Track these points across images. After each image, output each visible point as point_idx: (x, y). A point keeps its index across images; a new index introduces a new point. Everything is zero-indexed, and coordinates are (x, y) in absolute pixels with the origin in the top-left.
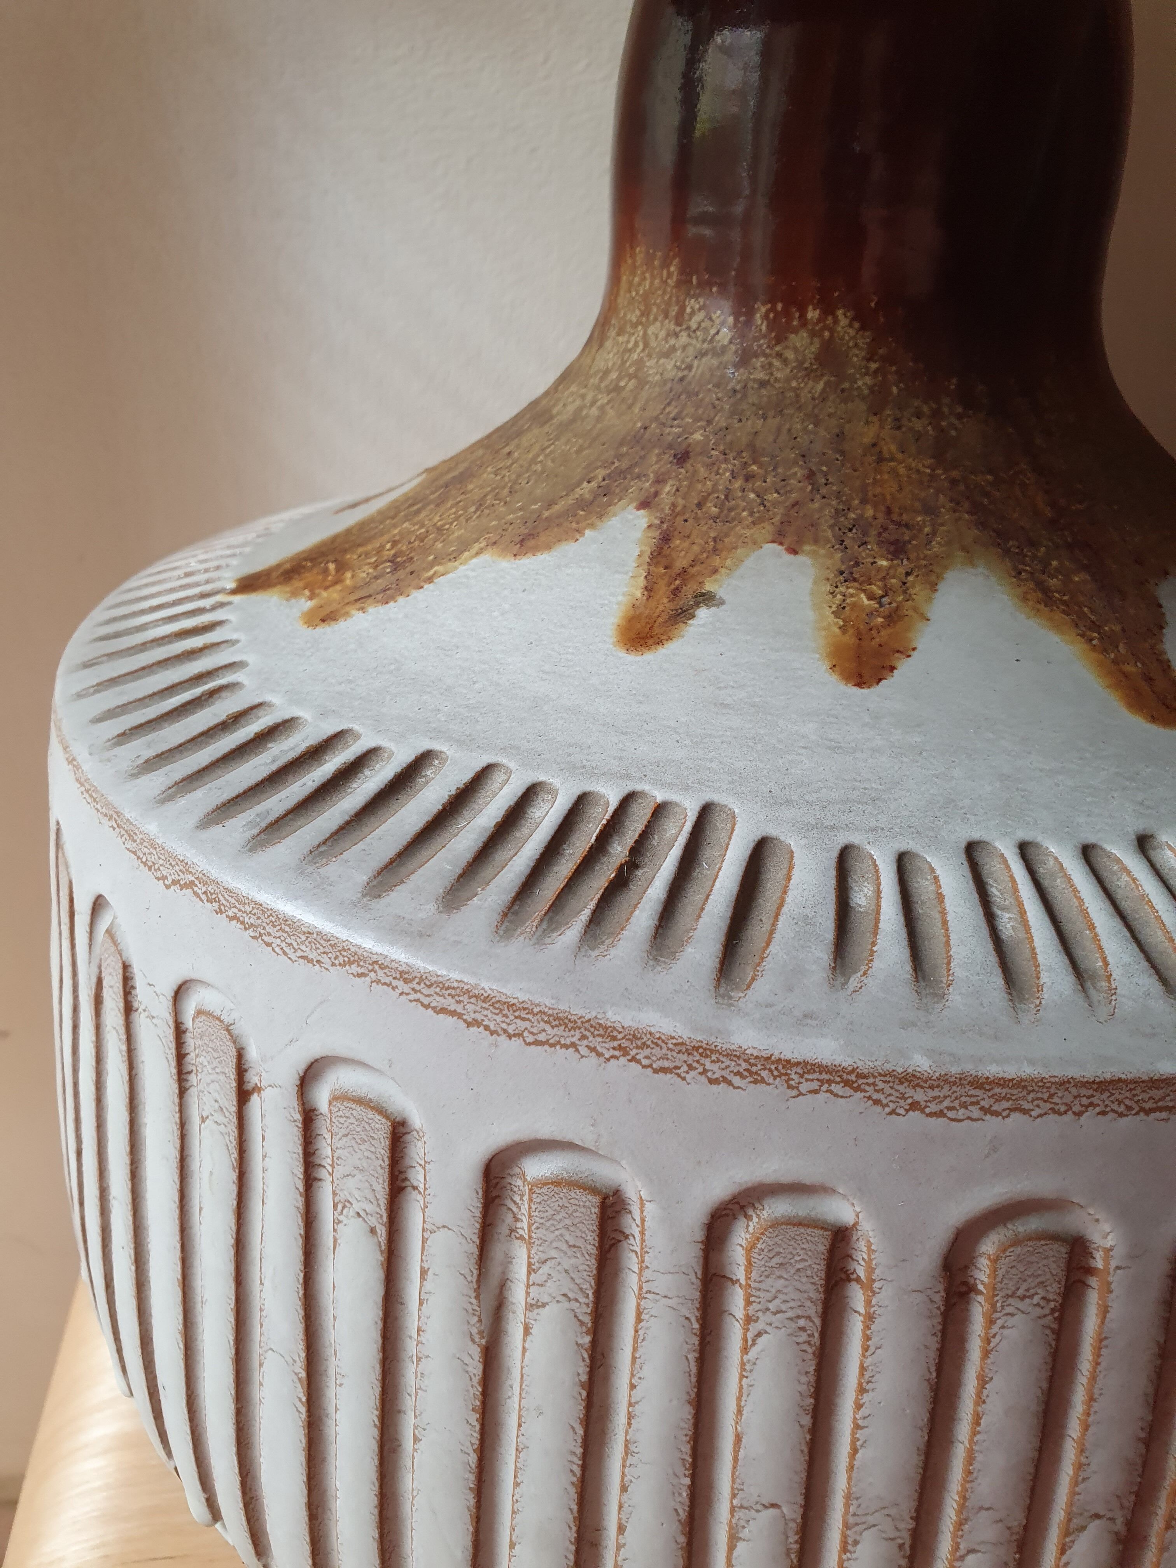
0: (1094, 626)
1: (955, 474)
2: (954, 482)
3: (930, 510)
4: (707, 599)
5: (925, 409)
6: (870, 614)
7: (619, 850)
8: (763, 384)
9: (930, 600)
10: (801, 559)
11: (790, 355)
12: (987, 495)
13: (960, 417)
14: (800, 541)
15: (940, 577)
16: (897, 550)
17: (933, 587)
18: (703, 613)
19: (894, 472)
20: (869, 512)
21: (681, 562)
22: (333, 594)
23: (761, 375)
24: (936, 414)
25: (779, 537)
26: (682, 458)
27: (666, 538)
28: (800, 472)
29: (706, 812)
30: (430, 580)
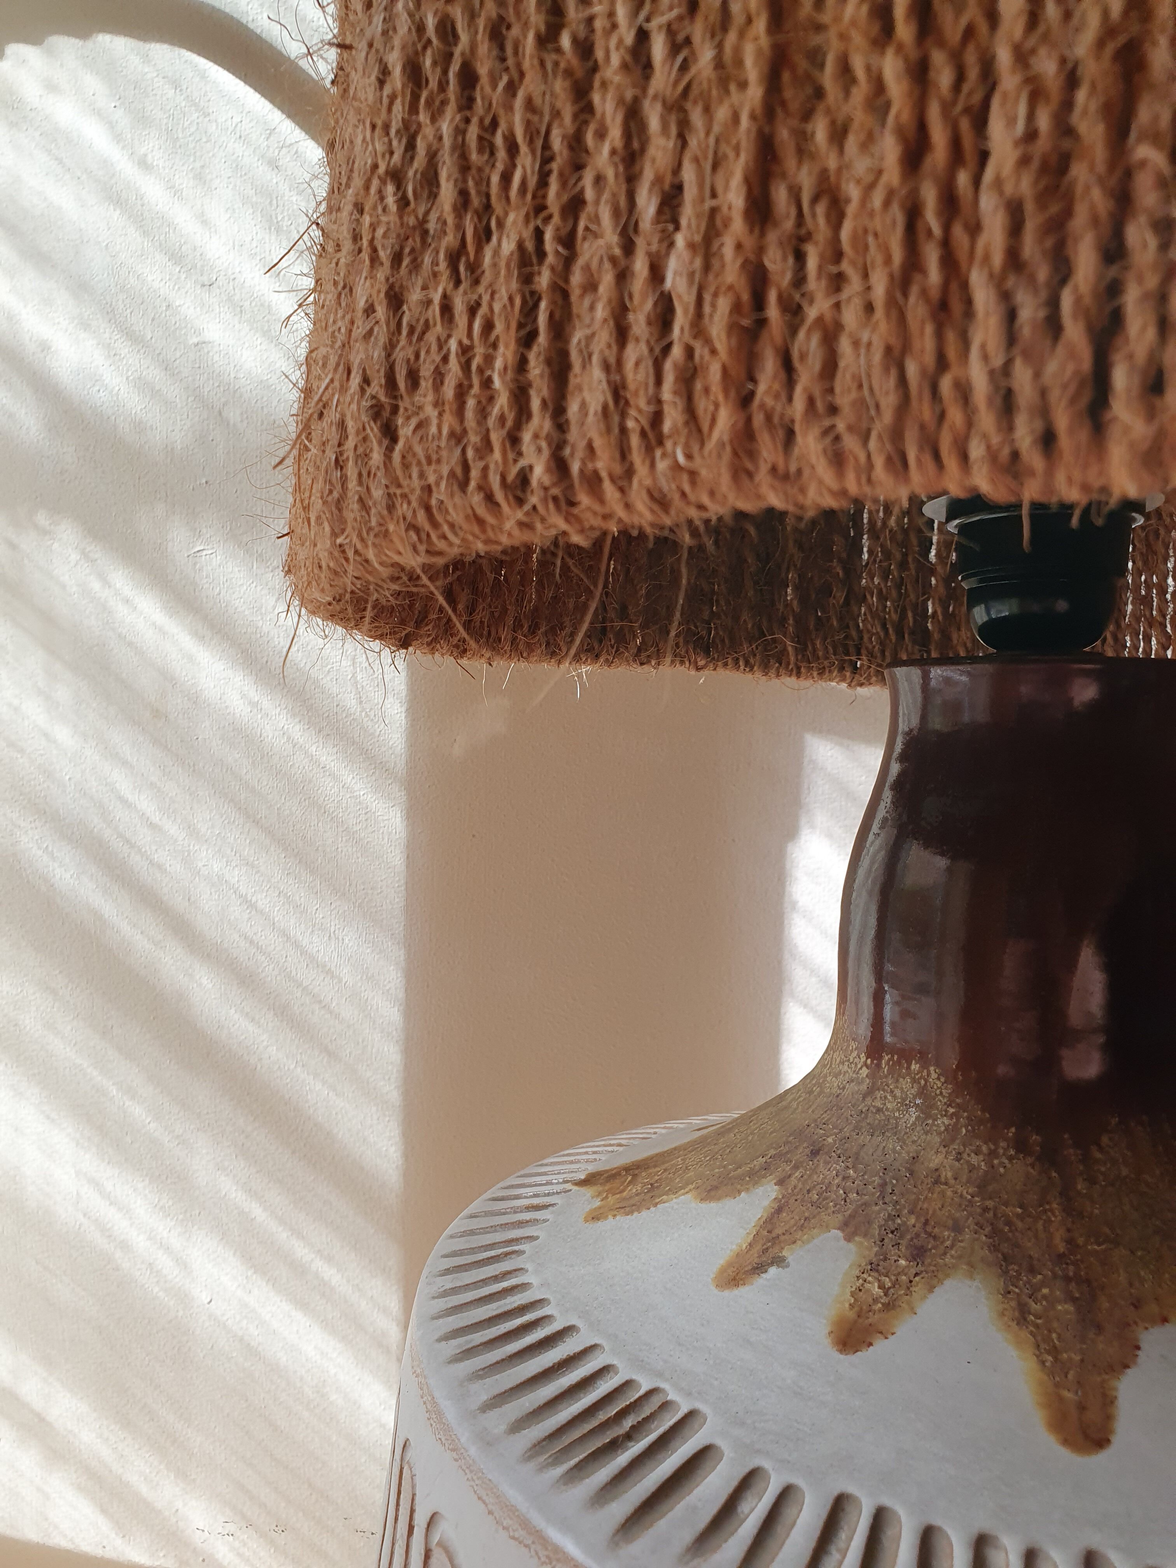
0: (1054, 1351)
1: (990, 1203)
2: (986, 1210)
3: (957, 1228)
4: (779, 1261)
5: (984, 1149)
6: (876, 1301)
7: (628, 1423)
8: (879, 1110)
9: (924, 1298)
10: (851, 1246)
11: (898, 1093)
12: (1009, 1223)
13: (1011, 1158)
14: (855, 1233)
15: (940, 1282)
16: (918, 1254)
17: (931, 1289)
18: (773, 1271)
19: (943, 1194)
20: (912, 1220)
21: (778, 1231)
22: (611, 1199)
23: (878, 1104)
24: (993, 1154)
25: (844, 1226)
26: (815, 1153)
27: (779, 1210)
28: (877, 1180)
29: (691, 1415)
30: (656, 1205)
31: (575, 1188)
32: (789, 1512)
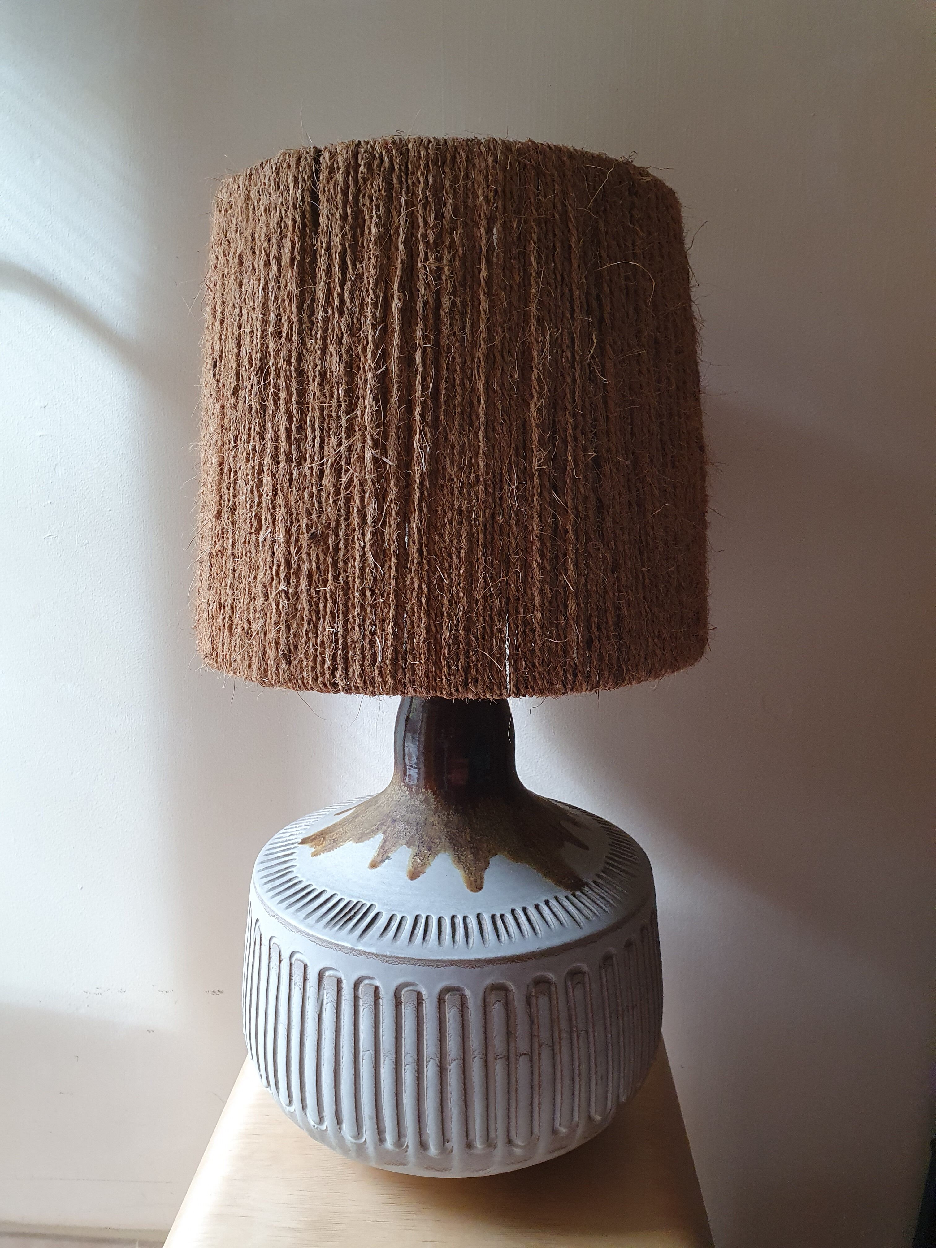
0: (468, 868)
1: (449, 830)
2: (448, 832)
3: (440, 839)
4: (388, 858)
5: (446, 813)
6: (419, 864)
7: (352, 913)
8: (413, 805)
9: (433, 861)
10: (410, 849)
11: (419, 799)
12: (454, 835)
13: (454, 815)
14: (410, 846)
15: (437, 855)
16: (430, 848)
17: (434, 858)
18: (387, 861)
19: (435, 829)
20: (427, 838)
21: (386, 848)
22: (319, 848)
23: (413, 803)
24: (448, 814)
25: (407, 844)
26: (394, 821)
27: (385, 842)
28: (415, 828)
29: (371, 905)
30: (339, 847)
31: (300, 846)
32: (404, 923)
